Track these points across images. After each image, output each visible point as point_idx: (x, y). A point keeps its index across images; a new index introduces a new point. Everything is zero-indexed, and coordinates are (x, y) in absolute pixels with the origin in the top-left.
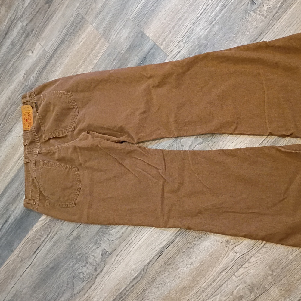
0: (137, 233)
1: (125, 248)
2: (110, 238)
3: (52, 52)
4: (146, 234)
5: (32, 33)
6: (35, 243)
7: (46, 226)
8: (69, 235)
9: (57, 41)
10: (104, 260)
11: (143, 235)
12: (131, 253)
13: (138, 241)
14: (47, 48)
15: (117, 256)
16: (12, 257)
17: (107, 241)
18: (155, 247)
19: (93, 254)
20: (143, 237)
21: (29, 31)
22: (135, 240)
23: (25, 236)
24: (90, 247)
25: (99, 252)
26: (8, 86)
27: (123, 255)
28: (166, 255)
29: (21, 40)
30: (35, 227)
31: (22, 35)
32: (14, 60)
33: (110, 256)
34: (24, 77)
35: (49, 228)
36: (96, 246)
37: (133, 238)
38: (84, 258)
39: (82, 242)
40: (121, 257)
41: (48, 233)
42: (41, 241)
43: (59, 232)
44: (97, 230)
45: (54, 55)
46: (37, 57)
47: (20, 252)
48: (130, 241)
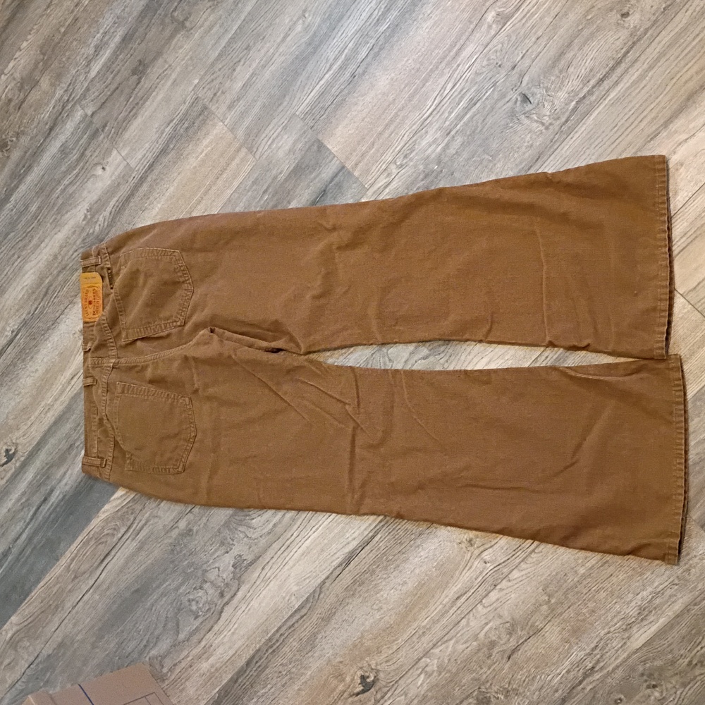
0: (302, 524)
1: (280, 552)
2: (251, 534)
3: (144, 170)
4: (320, 526)
5: (103, 131)
6: (103, 543)
7: (125, 509)
8: (170, 527)
9: (154, 150)
10: (239, 575)
11: (314, 529)
12: (291, 563)
13: (305, 538)
14: (133, 163)
15: (263, 569)
16: (58, 569)
17: (246, 539)
19: (217, 565)
20: (314, 532)
21: (98, 126)
23: (83, 529)
24: (212, 551)
25: (229, 561)
26: (53, 232)
27: (275, 567)
29: (80, 143)
30: (104, 512)
31: (84, 133)
32: (66, 182)
33: (251, 568)
34: (86, 216)
35: (132, 514)
36: (223, 550)
37: (295, 535)
38: (200, 573)
39: (196, 542)
40: (271, 570)
41: (129, 524)
42: (115, 539)
43: (151, 522)
44: (226, 518)
45: (147, 176)
46: (113, 178)
47: (73, 560)
48: (288, 539)
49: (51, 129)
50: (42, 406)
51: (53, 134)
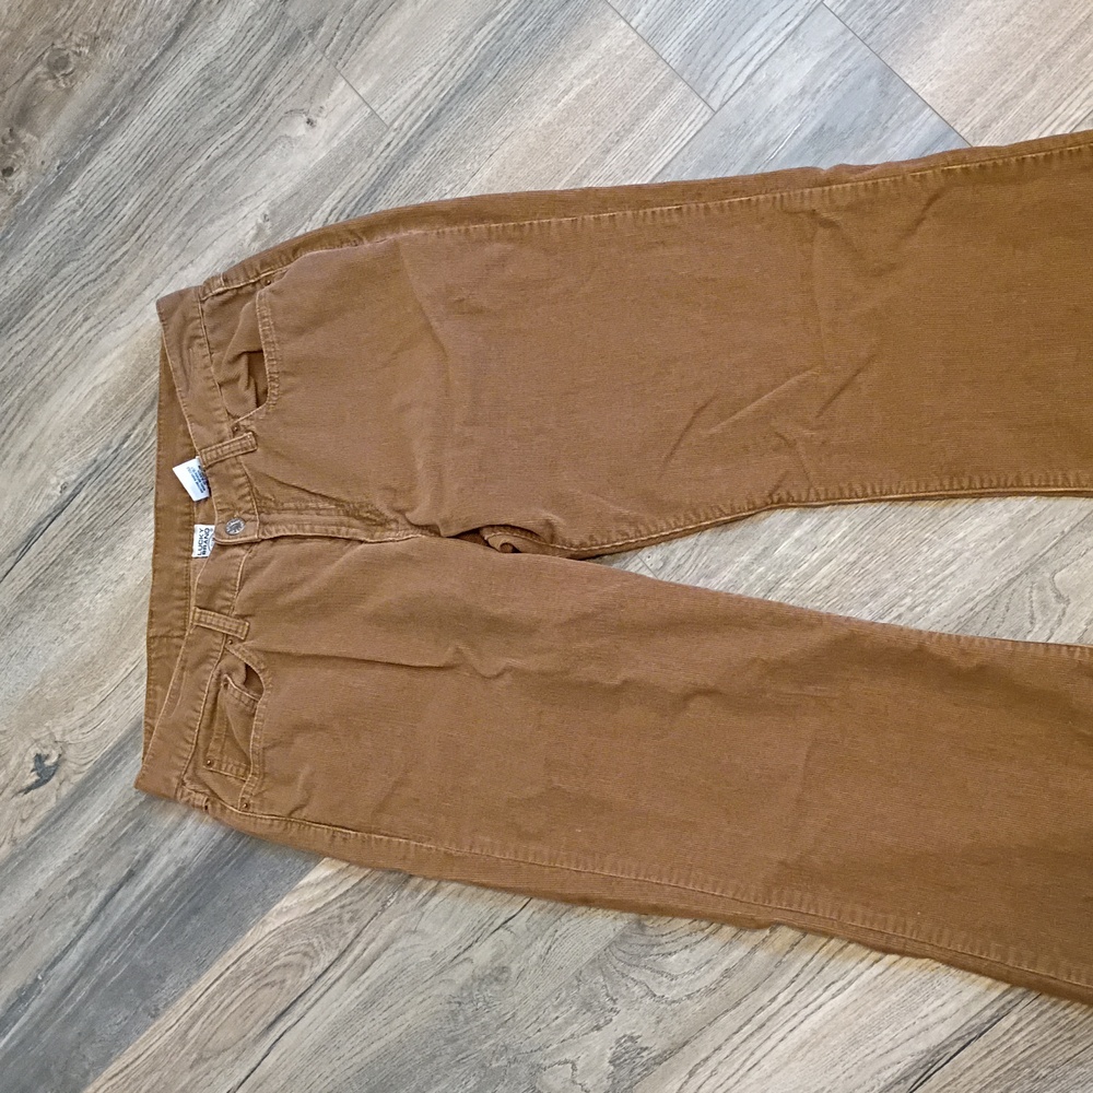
0: (802, 976)
1: (737, 1039)
2: (663, 989)
3: (414, 129)
4: (850, 983)
5: (311, 35)
6: (272, 984)
7: (334, 910)
8: (449, 958)
9: (443, 82)
10: (627, 1084)
11: (834, 989)
12: (766, 1065)
13: (808, 1010)
14: (386, 112)
15: (691, 1074)
16: (156, 1037)
17: (648, 1000)
18: (889, 1046)
19: (568, 1056)
20: (834, 997)
21: (300, 23)
22: (789, 1011)
23: (226, 948)
24: (559, 1020)
25: (602, 1050)
26: (175, 266)
27: (725, 1071)
28: (949, 1084)
29: (254, 61)
30: (280, 913)
31: (263, 38)
32: (213, 152)
33: (659, 1069)
34: (260, 229)
35: (352, 920)
36: (587, 1020)
37: (781, 999)
38: (524, 1071)
39: (516, 999)
40: (713, 1080)
41: (343, 944)
42: (305, 978)
43: (400, 945)
44: (599, 947)
45: (423, 142)
46: (335, 143)
47: (195, 1018)
48: (762, 1009)
49: (179, 29)
50: (131, 659)
51: (183, 41)
